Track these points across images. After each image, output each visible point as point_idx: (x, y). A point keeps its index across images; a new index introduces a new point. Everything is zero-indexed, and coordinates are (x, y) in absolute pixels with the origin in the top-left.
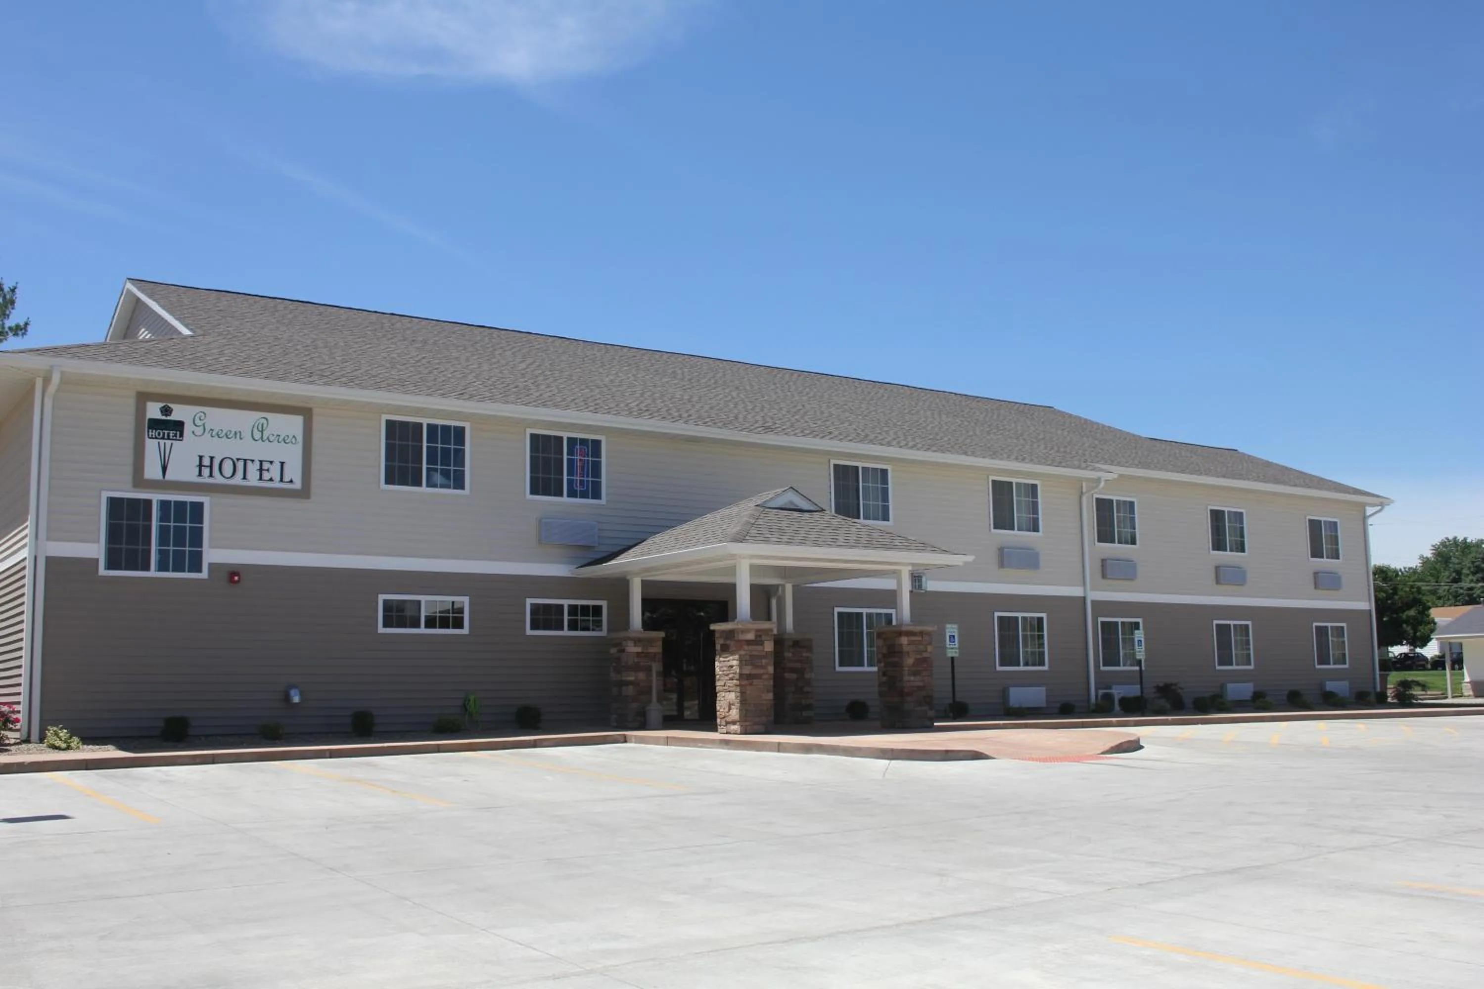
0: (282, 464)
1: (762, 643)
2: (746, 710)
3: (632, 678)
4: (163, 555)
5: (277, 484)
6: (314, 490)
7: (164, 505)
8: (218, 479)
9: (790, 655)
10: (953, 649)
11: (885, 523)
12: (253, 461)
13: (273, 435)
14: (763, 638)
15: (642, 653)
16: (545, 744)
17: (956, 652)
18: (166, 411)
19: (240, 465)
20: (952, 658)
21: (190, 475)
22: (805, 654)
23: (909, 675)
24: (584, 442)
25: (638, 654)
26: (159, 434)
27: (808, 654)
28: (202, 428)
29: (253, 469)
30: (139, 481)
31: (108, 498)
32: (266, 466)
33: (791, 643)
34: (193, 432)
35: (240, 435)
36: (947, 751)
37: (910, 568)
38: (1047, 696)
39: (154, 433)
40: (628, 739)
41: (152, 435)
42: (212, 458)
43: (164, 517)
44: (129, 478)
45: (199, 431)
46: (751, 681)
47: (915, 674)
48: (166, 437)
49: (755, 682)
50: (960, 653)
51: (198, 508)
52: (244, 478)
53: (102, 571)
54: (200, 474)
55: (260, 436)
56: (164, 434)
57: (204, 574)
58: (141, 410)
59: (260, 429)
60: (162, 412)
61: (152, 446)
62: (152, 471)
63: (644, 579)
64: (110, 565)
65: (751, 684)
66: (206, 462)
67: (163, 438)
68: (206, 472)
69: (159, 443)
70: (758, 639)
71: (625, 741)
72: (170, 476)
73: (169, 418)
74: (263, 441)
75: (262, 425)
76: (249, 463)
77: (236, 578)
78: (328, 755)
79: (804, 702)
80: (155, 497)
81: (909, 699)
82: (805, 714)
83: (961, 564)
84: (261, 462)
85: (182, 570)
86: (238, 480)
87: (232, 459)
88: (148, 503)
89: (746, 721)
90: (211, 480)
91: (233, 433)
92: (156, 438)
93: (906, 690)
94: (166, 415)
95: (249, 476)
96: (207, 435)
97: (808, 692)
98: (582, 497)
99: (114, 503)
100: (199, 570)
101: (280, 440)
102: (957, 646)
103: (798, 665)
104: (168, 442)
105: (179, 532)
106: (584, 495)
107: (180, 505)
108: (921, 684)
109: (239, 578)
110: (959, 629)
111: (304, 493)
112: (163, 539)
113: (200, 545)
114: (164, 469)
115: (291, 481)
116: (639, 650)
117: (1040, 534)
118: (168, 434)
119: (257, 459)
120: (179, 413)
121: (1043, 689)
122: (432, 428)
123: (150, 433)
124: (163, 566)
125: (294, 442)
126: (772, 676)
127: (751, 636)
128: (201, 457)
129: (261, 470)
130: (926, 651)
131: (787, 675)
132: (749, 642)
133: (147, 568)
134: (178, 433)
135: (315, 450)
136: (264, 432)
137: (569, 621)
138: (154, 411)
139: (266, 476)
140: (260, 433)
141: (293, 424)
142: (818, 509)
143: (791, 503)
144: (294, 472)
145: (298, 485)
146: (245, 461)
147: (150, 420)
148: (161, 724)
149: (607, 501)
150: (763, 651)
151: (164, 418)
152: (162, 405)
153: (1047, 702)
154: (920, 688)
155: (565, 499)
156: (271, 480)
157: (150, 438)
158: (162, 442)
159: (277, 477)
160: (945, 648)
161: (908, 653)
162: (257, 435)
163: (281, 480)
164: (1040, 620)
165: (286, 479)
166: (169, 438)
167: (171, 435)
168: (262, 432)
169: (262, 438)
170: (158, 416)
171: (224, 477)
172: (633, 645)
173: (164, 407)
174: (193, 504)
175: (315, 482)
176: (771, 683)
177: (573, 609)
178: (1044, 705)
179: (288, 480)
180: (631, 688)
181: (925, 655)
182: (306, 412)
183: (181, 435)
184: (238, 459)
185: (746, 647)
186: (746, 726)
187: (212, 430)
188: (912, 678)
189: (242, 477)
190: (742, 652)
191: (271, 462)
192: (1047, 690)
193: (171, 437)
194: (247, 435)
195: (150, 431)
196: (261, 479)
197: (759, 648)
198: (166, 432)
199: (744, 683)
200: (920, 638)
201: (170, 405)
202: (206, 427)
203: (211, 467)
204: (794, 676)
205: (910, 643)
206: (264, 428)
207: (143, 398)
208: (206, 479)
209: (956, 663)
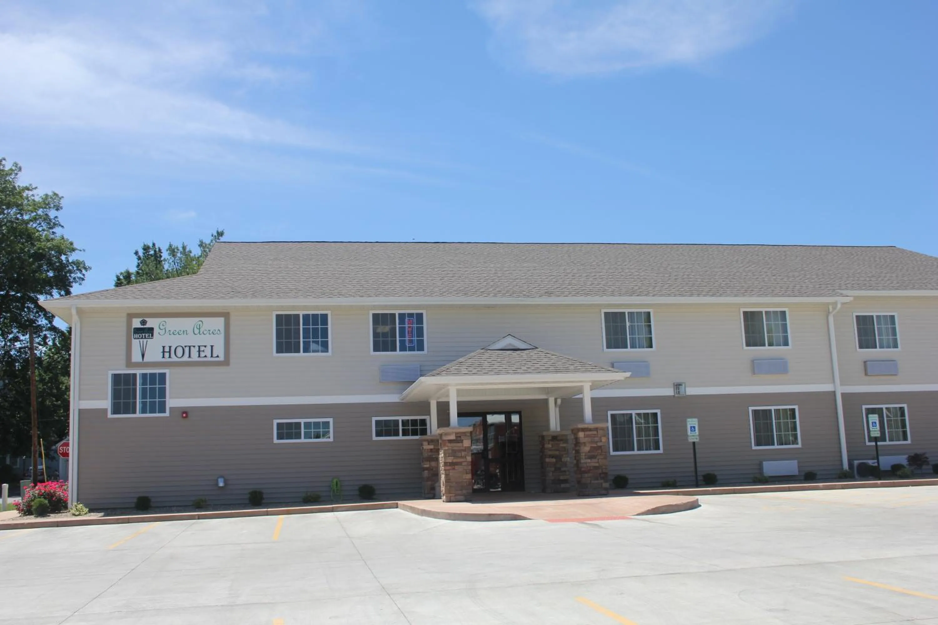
0: (212, 346)
1: (462, 441)
2: (450, 486)
3: (428, 466)
4: (144, 404)
5: (209, 359)
6: (232, 361)
7: (144, 376)
8: (174, 359)
10: (693, 436)
11: (651, 349)
12: (194, 346)
13: (206, 330)
14: (462, 438)
15: (434, 449)
17: (697, 439)
18: (144, 322)
19: (187, 350)
20: (694, 443)
21: (158, 358)
22: (562, 445)
23: (585, 459)
24: (410, 315)
25: (431, 450)
26: (140, 336)
27: (564, 445)
28: (164, 330)
29: (194, 352)
30: (129, 363)
31: (112, 374)
32: (202, 348)
34: (159, 333)
35: (187, 332)
37: (590, 384)
38: (799, 467)
39: (137, 336)
41: (136, 337)
42: (170, 347)
43: (144, 383)
44: (123, 362)
45: (162, 332)
46: (453, 467)
47: (591, 457)
48: (144, 337)
49: (456, 467)
51: (163, 376)
52: (190, 357)
53: (110, 416)
54: (163, 357)
55: (198, 332)
56: (142, 335)
57: (167, 414)
58: (129, 323)
59: (198, 328)
60: (141, 323)
61: (136, 343)
62: (136, 357)
64: (115, 412)
65: (454, 469)
66: (167, 349)
67: (142, 338)
68: (167, 355)
69: (140, 341)
70: (459, 439)
72: (147, 359)
73: (145, 326)
74: (200, 334)
75: (200, 325)
76: (192, 348)
77: (184, 415)
79: (562, 478)
80: (138, 372)
81: (586, 475)
82: (563, 486)
83: (623, 379)
84: (199, 347)
85: (154, 412)
86: (186, 358)
87: (181, 346)
88: (135, 375)
89: (450, 493)
90: (170, 360)
91: (182, 331)
92: (138, 338)
93: (583, 469)
94: (143, 325)
95: (192, 355)
96: (167, 334)
97: (565, 471)
98: (410, 350)
99: (117, 378)
100: (165, 412)
101: (210, 333)
102: (697, 434)
103: (557, 453)
104: (145, 340)
105: (153, 390)
106: (412, 349)
107: (153, 375)
108: (597, 465)
109: (182, 415)
111: (226, 362)
112: (144, 396)
113: (164, 397)
114: (143, 356)
115: (218, 356)
116: (432, 447)
117: (790, 347)
118: (145, 336)
119: (197, 345)
120: (151, 323)
121: (796, 461)
122: (306, 317)
123: (135, 336)
124: (144, 411)
125: (219, 333)
126: (470, 463)
127: (453, 437)
128: (164, 347)
129: (199, 351)
130: (601, 441)
132: (450, 441)
133: (134, 412)
134: (150, 334)
135: (232, 337)
136: (200, 330)
138: (136, 323)
139: (202, 354)
140: (198, 331)
141: (220, 322)
142: (534, 347)
143: (510, 344)
144: (219, 351)
145: (222, 358)
146: (190, 347)
147: (135, 329)
148: (135, 500)
149: (428, 352)
150: (463, 446)
151: (142, 327)
152: (141, 319)
153: (799, 471)
154: (596, 468)
155: (398, 352)
156: (205, 356)
157: (135, 339)
158: (141, 340)
159: (209, 355)
162: (197, 331)
163: (212, 356)
164: (793, 410)
165: (215, 355)
166: (145, 338)
167: (147, 336)
168: (199, 329)
169: (199, 332)
170: (139, 326)
171: (178, 357)
172: (427, 444)
173: (142, 321)
174: (160, 374)
175: (232, 356)
176: (470, 467)
177: (405, 423)
178: (797, 474)
179: (216, 356)
180: (426, 472)
181: (599, 444)
182: (226, 315)
183: (152, 335)
184: (185, 346)
185: (449, 445)
186: (451, 497)
187: (169, 331)
188: (589, 461)
189: (188, 356)
190: (446, 448)
191: (205, 346)
192: (799, 463)
193: (147, 337)
194: (190, 331)
195: (135, 335)
196: (199, 356)
197: (460, 445)
198: (144, 335)
199: (448, 468)
200: (595, 433)
201: (145, 319)
202: (166, 329)
203: (170, 352)
204: (554, 460)
206: (201, 326)
207: (131, 316)
208: (167, 359)
209: (697, 447)
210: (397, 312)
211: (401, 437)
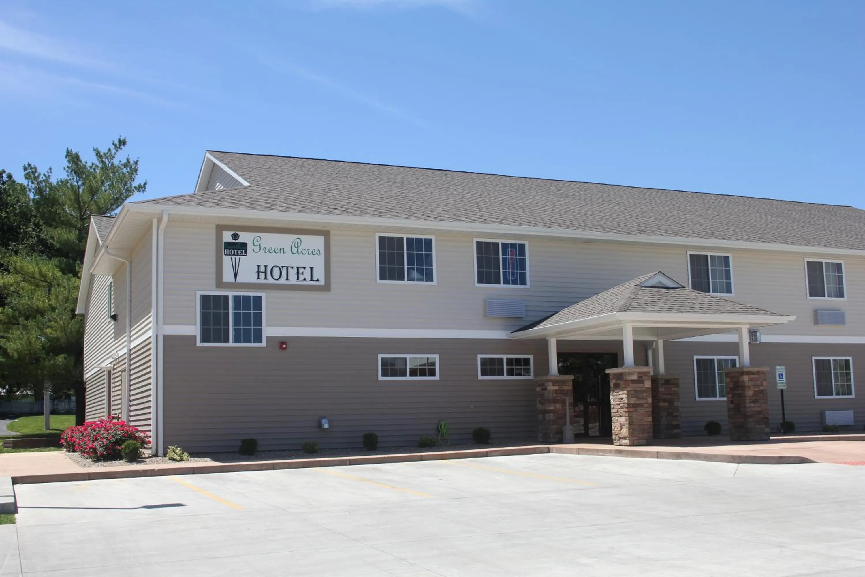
0: (311, 268)
1: (643, 382)
2: (633, 429)
3: (552, 408)
4: (237, 332)
5: (308, 283)
6: (333, 286)
7: (237, 299)
8: (270, 280)
9: (663, 390)
10: (781, 384)
11: (729, 294)
12: (292, 267)
13: (305, 250)
14: (644, 378)
15: (559, 390)
16: (493, 454)
17: (784, 386)
18: (235, 236)
19: (284, 271)
20: (782, 390)
21: (252, 278)
22: (673, 389)
23: (750, 403)
24: (513, 246)
25: (556, 391)
26: (231, 252)
27: (676, 389)
28: (259, 246)
29: (293, 273)
30: (220, 284)
31: (200, 295)
32: (301, 270)
33: (663, 382)
34: (253, 250)
35: (284, 250)
36: (781, 458)
37: (748, 326)
38: (855, 417)
39: (228, 252)
40: (551, 450)
41: (227, 253)
42: (266, 267)
43: (237, 307)
44: (213, 282)
45: (257, 249)
46: (636, 409)
47: (754, 402)
48: (236, 254)
49: (639, 409)
50: (787, 387)
51: (258, 300)
52: (287, 279)
53: (199, 344)
54: (259, 278)
55: (297, 250)
56: (234, 252)
57: (264, 344)
58: (219, 237)
59: (296, 246)
60: (232, 237)
61: (227, 260)
62: (228, 277)
63: (558, 339)
64: (203, 340)
65: (636, 411)
66: (262, 269)
67: (234, 255)
68: (262, 276)
69: (231, 258)
70: (640, 379)
71: (549, 452)
72: (239, 280)
73: (237, 241)
74: (298, 254)
75: (298, 243)
76: (290, 269)
77: (284, 346)
78: (348, 463)
79: (674, 423)
80: (231, 294)
81: (751, 420)
82: (675, 431)
83: (787, 322)
84: (298, 268)
85: (250, 342)
86: (283, 281)
87: (278, 267)
88: (226, 298)
89: (633, 437)
90: (266, 282)
91: (279, 249)
92: (230, 255)
93: (748, 414)
94: (236, 239)
95: (290, 278)
96: (262, 251)
97: (677, 416)
98: (513, 284)
99: (205, 299)
100: (261, 341)
101: (310, 253)
102: (785, 381)
103: (669, 397)
104: (238, 258)
105: (247, 316)
106: (515, 282)
107: (247, 299)
108: (759, 409)
109: (286, 346)
110: (786, 369)
111: (327, 287)
112: (237, 322)
113: (261, 325)
114: (236, 275)
115: (318, 280)
116: (556, 388)
117: (845, 299)
118: (237, 252)
119: (295, 266)
120: (244, 237)
121: (851, 412)
122: (410, 241)
123: (226, 252)
124: (237, 340)
125: (319, 254)
126: (651, 405)
127: (635, 377)
128: (259, 266)
129: (298, 273)
130: (762, 385)
131: (661, 404)
132: (633, 381)
133: (227, 341)
134: (243, 251)
135: (333, 259)
136: (299, 248)
137: (507, 369)
138: (227, 237)
139: (301, 277)
141: (318, 242)
142: (681, 287)
143: (660, 282)
144: (319, 274)
145: (322, 282)
146: (287, 267)
147: (225, 243)
148: (240, 444)
149: (531, 286)
150: (644, 387)
151: (234, 241)
152: (233, 232)
153: (855, 421)
154: (759, 412)
155: (502, 285)
156: (305, 279)
157: (226, 255)
158: (233, 257)
159: (308, 278)
160: (776, 383)
161: (749, 387)
162: (295, 250)
163: (311, 280)
164: (847, 361)
165: (315, 278)
166: (238, 255)
167: (239, 252)
168: (298, 247)
169: (298, 252)
170: (231, 240)
171: (275, 279)
172: (552, 385)
173: (234, 234)
174: (255, 297)
175: (333, 280)
176: (651, 410)
177: (510, 361)
178: (853, 424)
179: (316, 279)
180: (551, 414)
181: (761, 388)
182: (326, 234)
183: (246, 252)
184: (283, 267)
185: (632, 385)
186: (634, 440)
187: (265, 248)
188: (753, 405)
189: (286, 278)
190: (629, 389)
191: (304, 268)
192: (854, 412)
193: (239, 254)
194: (288, 249)
195: (226, 250)
196: (298, 279)
197: (641, 385)
198: (236, 250)
199: (631, 410)
200: (757, 376)
201: (237, 232)
202: (261, 247)
203: (265, 272)
204: (666, 404)
205: (751, 380)
206: (299, 245)
207: (220, 229)
208: (262, 281)
209: (784, 394)
210: (500, 242)
211: (505, 377)
